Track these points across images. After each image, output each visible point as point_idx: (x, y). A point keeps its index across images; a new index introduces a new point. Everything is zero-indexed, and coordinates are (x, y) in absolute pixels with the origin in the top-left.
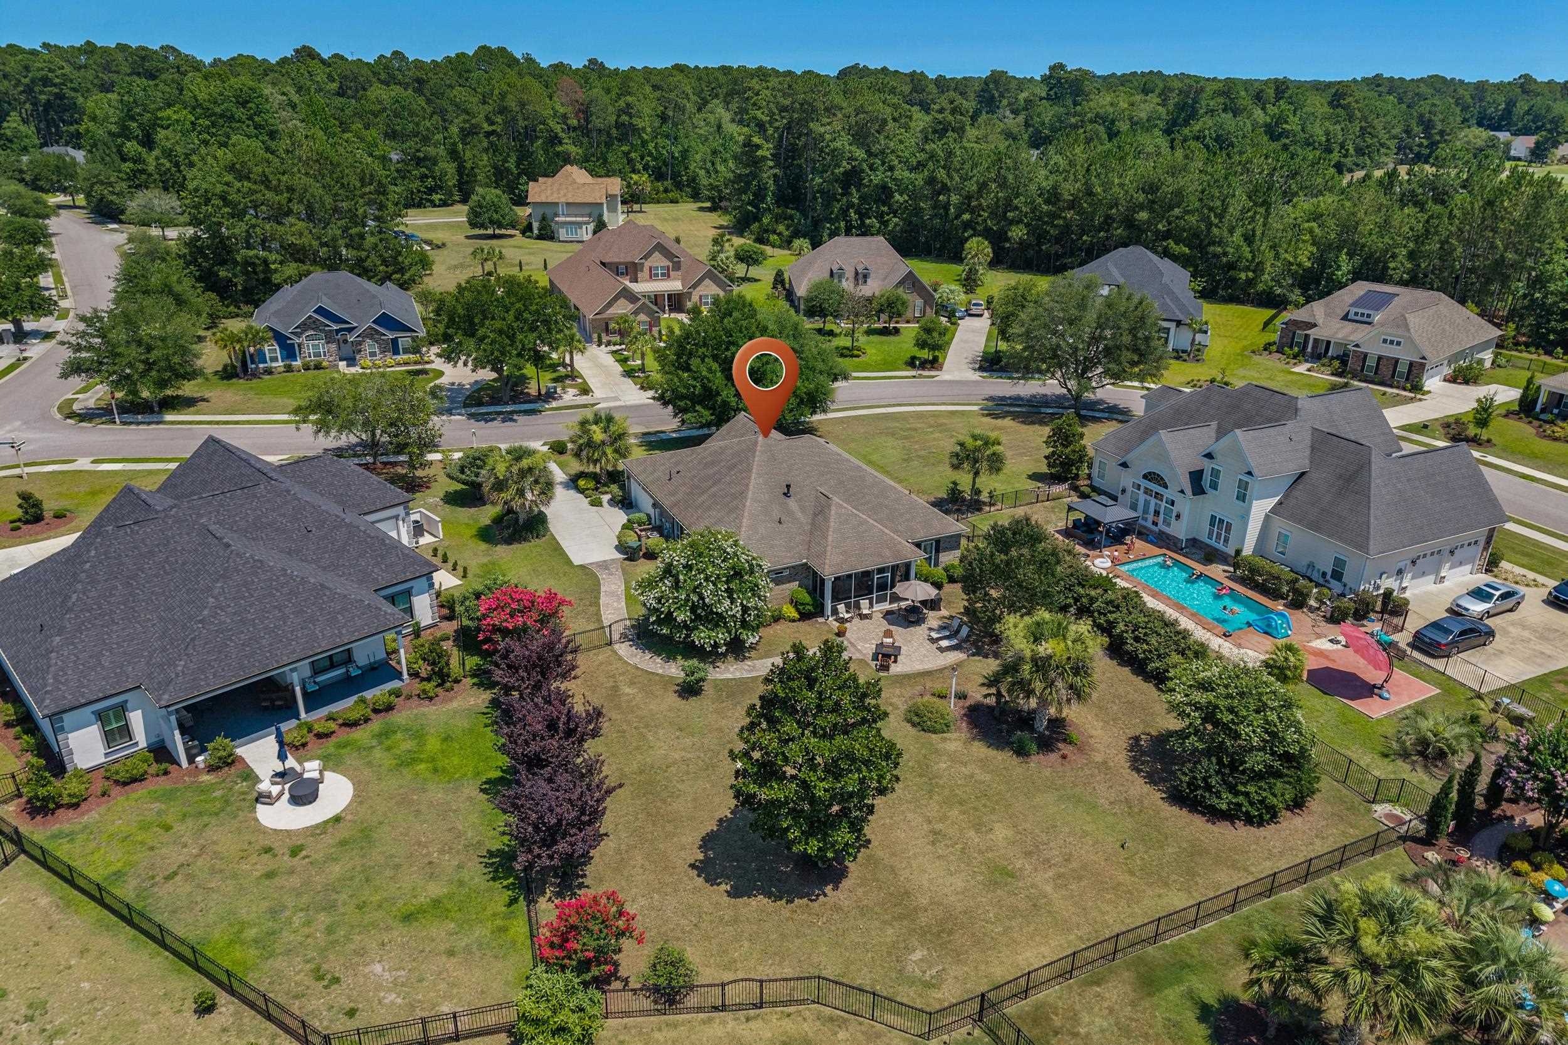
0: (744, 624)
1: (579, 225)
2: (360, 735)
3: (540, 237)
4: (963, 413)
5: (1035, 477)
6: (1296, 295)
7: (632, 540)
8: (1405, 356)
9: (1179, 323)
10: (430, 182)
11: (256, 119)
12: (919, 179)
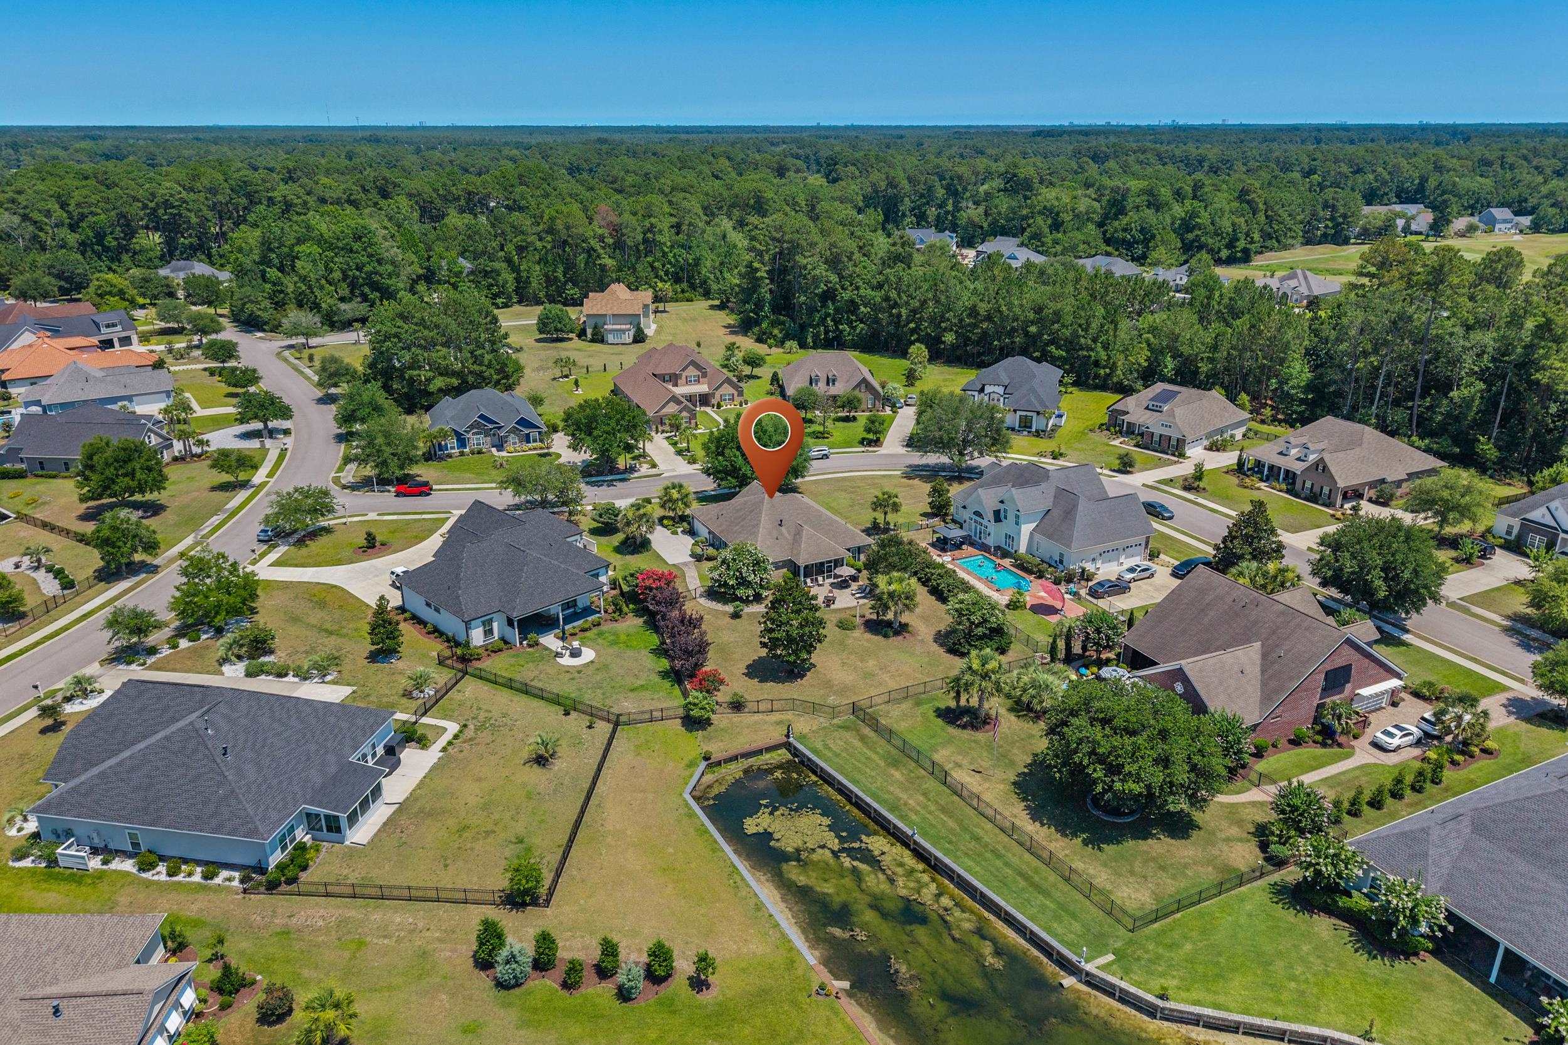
0: (762, 587)
1: (623, 331)
2: (588, 634)
3: (593, 341)
4: (890, 476)
5: (925, 515)
6: (1139, 385)
7: (699, 551)
8: (1175, 435)
9: (1038, 413)
10: (495, 289)
11: (369, 250)
12: (877, 296)
